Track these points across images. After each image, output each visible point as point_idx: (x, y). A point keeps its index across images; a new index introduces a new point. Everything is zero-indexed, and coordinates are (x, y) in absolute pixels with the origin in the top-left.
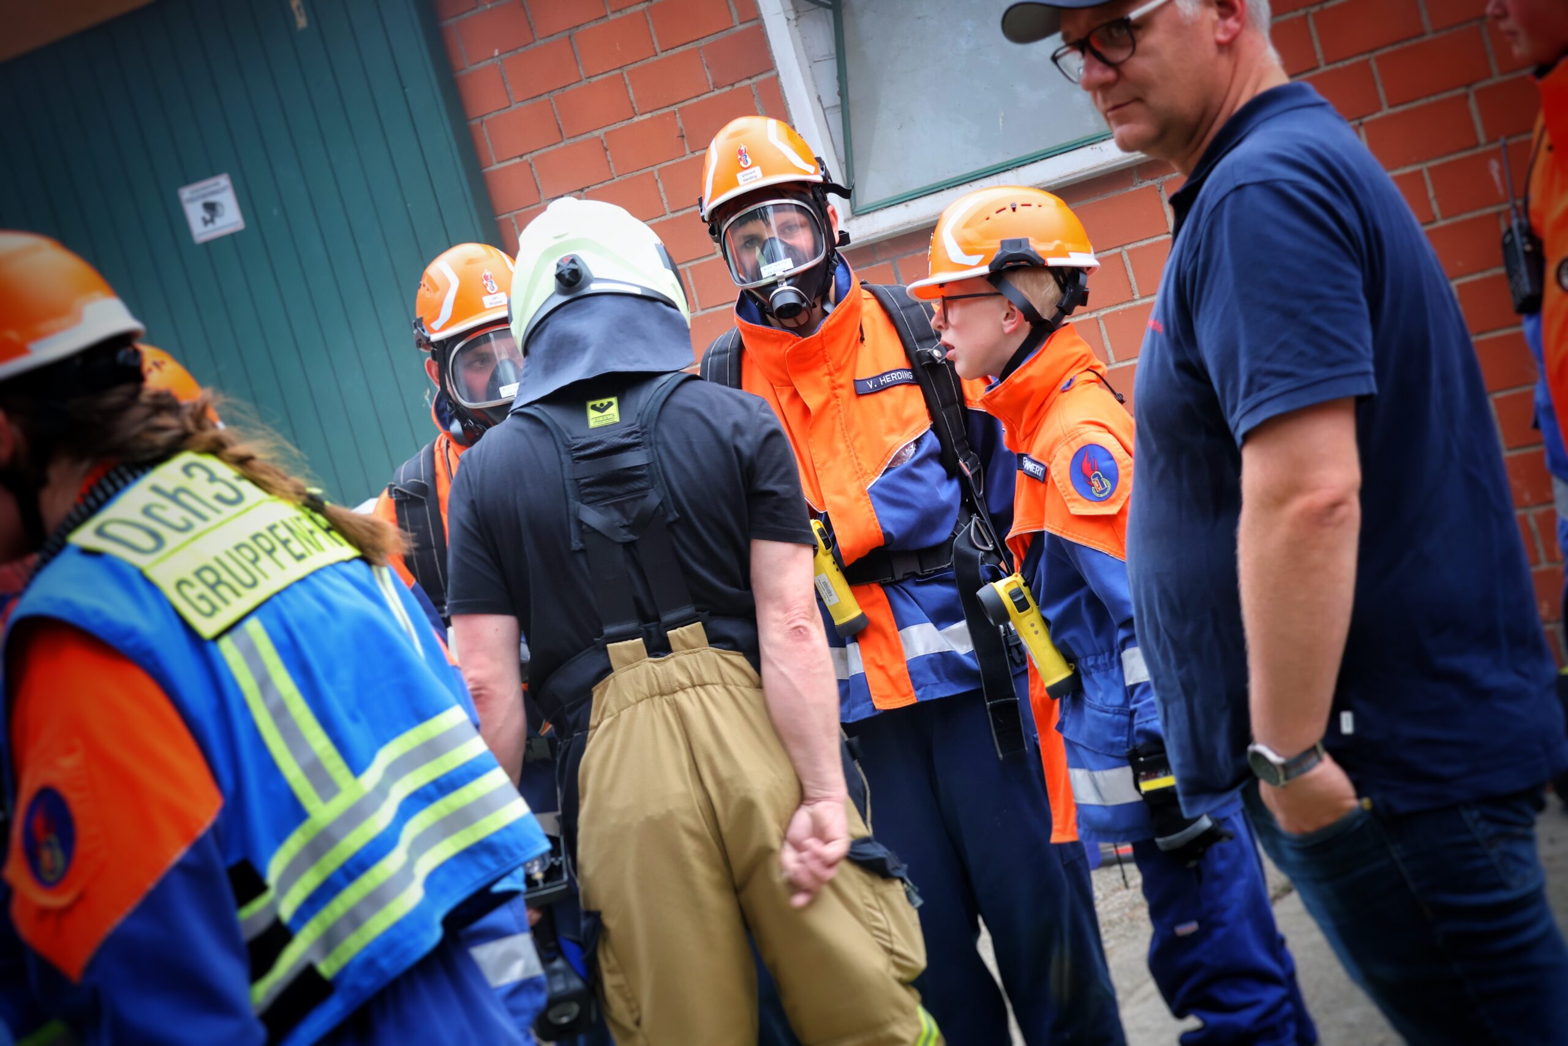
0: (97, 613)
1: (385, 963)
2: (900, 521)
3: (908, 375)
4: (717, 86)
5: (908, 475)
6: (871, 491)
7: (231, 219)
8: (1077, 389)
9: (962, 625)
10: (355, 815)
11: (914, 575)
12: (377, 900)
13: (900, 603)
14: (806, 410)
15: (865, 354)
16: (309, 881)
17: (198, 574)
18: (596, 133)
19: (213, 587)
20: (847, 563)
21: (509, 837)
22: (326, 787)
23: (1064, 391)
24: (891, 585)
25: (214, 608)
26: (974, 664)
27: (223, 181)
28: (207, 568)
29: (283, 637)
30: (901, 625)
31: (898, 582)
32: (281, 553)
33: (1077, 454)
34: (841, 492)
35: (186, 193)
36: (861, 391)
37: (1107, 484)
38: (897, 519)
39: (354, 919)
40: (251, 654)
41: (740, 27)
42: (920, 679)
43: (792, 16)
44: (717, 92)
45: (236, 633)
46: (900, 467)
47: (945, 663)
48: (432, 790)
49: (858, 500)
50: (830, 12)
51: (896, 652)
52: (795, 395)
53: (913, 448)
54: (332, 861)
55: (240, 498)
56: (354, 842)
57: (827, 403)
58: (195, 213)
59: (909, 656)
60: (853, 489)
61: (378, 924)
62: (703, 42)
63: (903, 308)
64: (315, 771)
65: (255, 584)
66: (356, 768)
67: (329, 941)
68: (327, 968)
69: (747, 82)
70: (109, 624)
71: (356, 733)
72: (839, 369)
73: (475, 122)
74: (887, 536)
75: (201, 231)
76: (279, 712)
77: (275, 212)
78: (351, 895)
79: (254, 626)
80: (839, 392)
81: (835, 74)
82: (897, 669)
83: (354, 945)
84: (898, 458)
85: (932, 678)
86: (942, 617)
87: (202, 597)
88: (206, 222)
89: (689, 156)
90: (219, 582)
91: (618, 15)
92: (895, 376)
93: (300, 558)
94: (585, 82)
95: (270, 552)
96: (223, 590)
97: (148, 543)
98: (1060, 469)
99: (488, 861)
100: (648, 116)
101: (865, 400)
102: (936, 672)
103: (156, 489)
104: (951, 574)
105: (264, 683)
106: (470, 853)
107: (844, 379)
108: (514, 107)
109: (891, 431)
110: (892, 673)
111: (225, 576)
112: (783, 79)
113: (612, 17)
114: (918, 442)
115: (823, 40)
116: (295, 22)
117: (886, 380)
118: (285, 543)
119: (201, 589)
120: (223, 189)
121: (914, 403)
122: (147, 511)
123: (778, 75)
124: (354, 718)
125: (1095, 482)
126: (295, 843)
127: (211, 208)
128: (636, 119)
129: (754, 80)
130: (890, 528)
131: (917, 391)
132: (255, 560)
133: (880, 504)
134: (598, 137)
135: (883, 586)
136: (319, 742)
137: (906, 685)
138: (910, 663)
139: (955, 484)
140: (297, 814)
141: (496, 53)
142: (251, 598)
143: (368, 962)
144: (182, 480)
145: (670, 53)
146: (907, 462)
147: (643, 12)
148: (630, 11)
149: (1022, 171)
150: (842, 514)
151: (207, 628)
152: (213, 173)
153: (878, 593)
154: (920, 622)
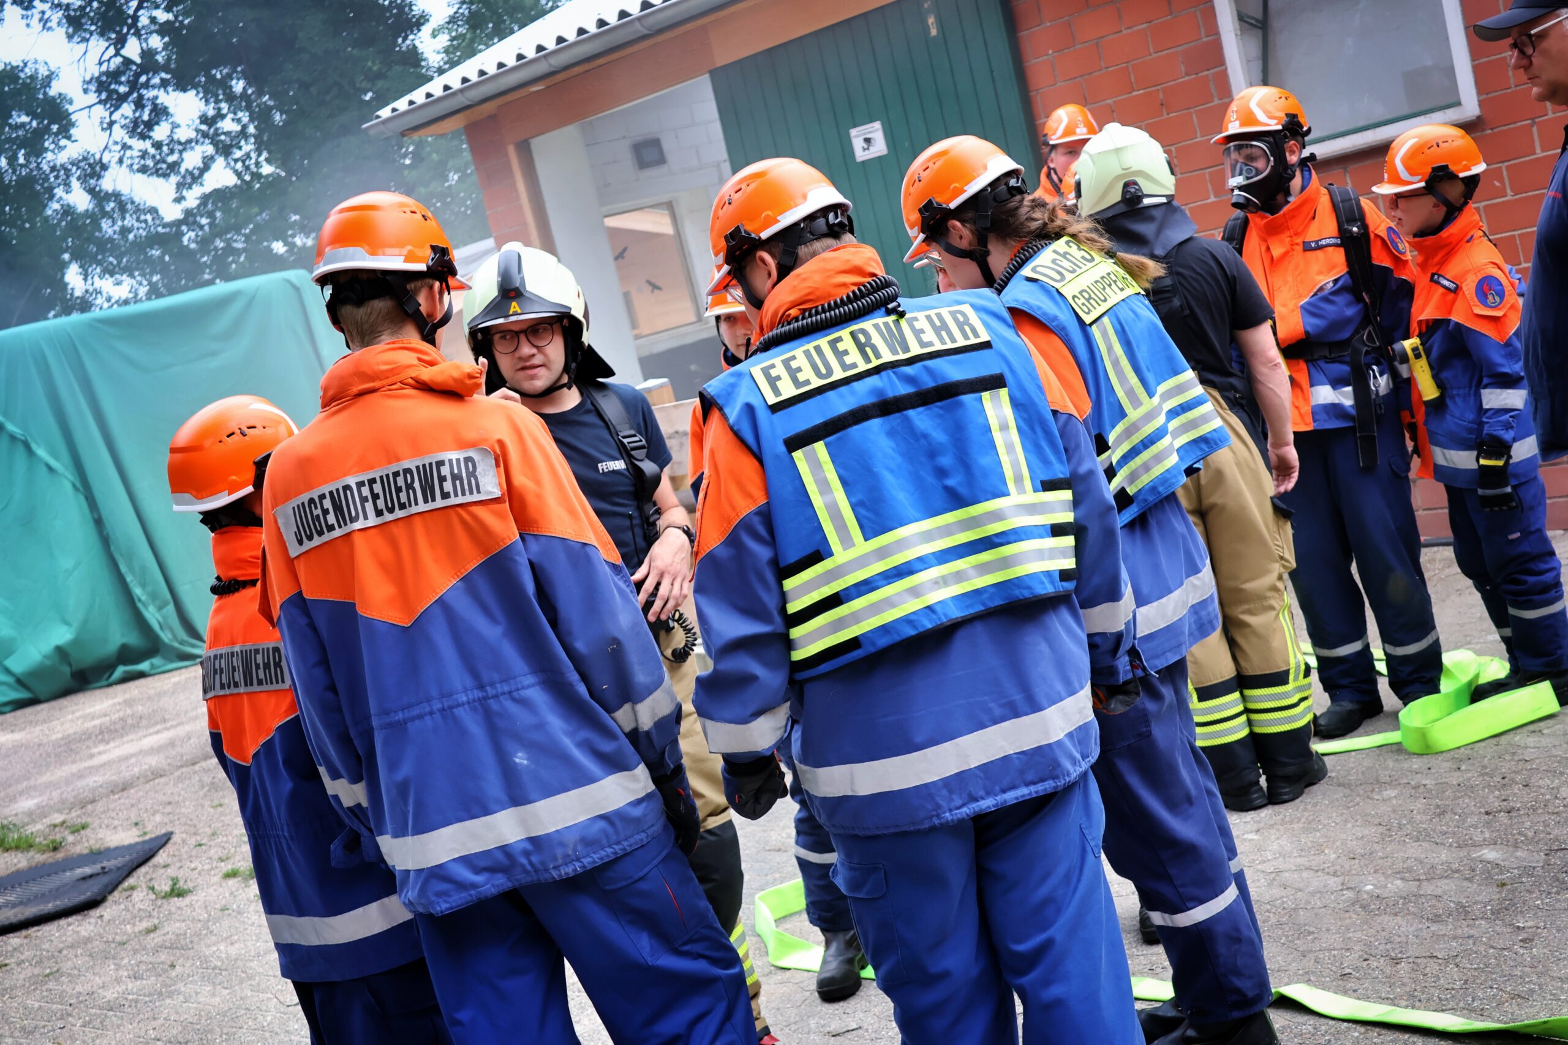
0: (1040, 308)
1: (1161, 489)
2: (1317, 326)
3: (1339, 241)
4: (1187, 74)
5: (1325, 299)
6: (1302, 307)
7: (880, 147)
8: (1476, 242)
9: (1349, 389)
10: (1150, 416)
11: (1325, 357)
12: (1158, 458)
13: (1313, 371)
14: (1272, 258)
15: (1315, 225)
16: (1125, 447)
17: (1081, 293)
18: (1109, 101)
19: (1088, 300)
20: (1283, 346)
21: (1215, 435)
22: (1136, 403)
23: (1468, 241)
24: (1311, 361)
25: (1089, 310)
26: (1353, 412)
27: (877, 125)
28: (1085, 291)
29: (1118, 327)
30: (1312, 385)
31: (1315, 360)
32: (1114, 286)
33: (1480, 281)
34: (1284, 305)
35: (853, 132)
36: (1307, 248)
37: (1497, 299)
38: (1315, 324)
39: (1146, 467)
40: (1105, 334)
41: (1205, 39)
42: (1317, 417)
43: (1239, 33)
44: (1187, 78)
45: (1098, 323)
46: (1320, 294)
47: (1335, 409)
48: (1179, 409)
49: (1293, 311)
50: (1260, 32)
51: (1307, 400)
52: (1268, 249)
53: (1331, 284)
54: (1136, 439)
55: (1093, 259)
56: (1148, 430)
57: (1286, 253)
58: (858, 144)
59: (1314, 402)
60: (1291, 305)
61: (1158, 471)
62: (1180, 48)
63: (1342, 201)
64: (1131, 393)
65: (1105, 300)
66: (1151, 395)
67: (1133, 477)
68: (1131, 490)
69: (1207, 73)
70: (1045, 314)
71: (1150, 377)
72: (1297, 234)
73: (1032, 94)
74: (1307, 333)
75: (861, 155)
76: (1116, 363)
77: (907, 144)
78: (1146, 455)
79: (1106, 320)
80: (1295, 247)
81: (1260, 68)
82: (1306, 409)
83: (1145, 480)
84: (1321, 289)
85: (1325, 416)
86: (1337, 383)
87: (1083, 304)
88: (864, 149)
89: (1166, 116)
90: (1090, 298)
91: (1129, 31)
92: (1328, 241)
93: (1122, 290)
94: (1104, 71)
95: (1110, 285)
96: (1092, 301)
97: (1058, 277)
98: (1469, 286)
99: (1204, 446)
100: (1141, 92)
101: (1308, 254)
102: (1328, 414)
103: (1055, 252)
104: (1348, 359)
105: (1110, 349)
106: (1195, 442)
107: (1299, 240)
108: (1059, 84)
109: (1320, 273)
110: (1302, 411)
111: (1093, 296)
112: (1230, 71)
113: (1125, 32)
114: (1336, 281)
115: (1254, 47)
116: (929, 33)
117: (1323, 242)
118: (1115, 282)
119: (1083, 300)
120: (877, 130)
121: (1338, 256)
122: (1054, 261)
123: (1226, 69)
124: (1149, 370)
125: (1490, 297)
126: (1120, 428)
127: (868, 141)
128: (1135, 93)
129: (1212, 71)
130: (1309, 329)
131: (1342, 250)
132: (1104, 289)
133: (1306, 314)
134: (1109, 105)
135: (1306, 361)
136: (1134, 380)
137: (1309, 419)
138: (1313, 407)
139: (1361, 306)
140: (1123, 415)
141: (1050, 52)
142: (1105, 307)
143: (1153, 488)
144: (1067, 249)
145: (1160, 54)
146: (1326, 292)
147: (1144, 29)
148: (1136, 28)
149: (1378, 130)
150: (1282, 318)
151: (1088, 319)
152: (872, 120)
153: (1303, 365)
154: (1324, 384)
